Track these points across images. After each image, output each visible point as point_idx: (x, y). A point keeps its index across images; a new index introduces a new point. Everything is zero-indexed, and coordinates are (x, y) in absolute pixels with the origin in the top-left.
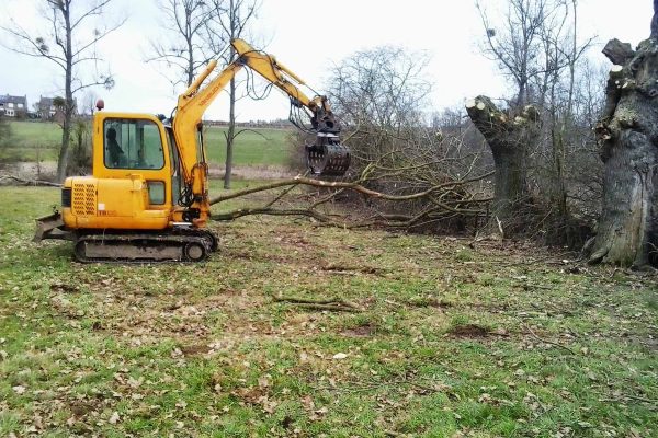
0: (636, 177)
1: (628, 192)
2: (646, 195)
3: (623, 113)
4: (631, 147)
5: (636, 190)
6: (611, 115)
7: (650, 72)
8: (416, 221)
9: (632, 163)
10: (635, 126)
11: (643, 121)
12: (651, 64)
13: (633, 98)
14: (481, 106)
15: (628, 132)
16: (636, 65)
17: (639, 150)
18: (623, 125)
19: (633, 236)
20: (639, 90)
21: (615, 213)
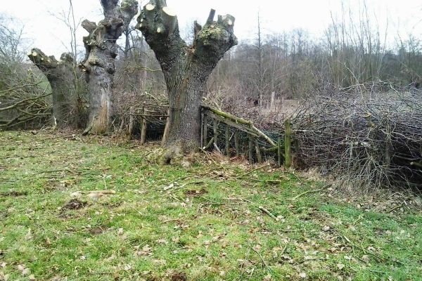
0: (102, 90)
1: (99, 97)
2: (108, 98)
3: (92, 58)
4: (97, 75)
5: (103, 97)
6: (87, 58)
7: (101, 37)
8: (10, 124)
9: (99, 83)
10: (97, 64)
11: (101, 61)
12: (101, 33)
13: (96, 50)
14: (35, 54)
15: (95, 67)
16: (95, 33)
17: (101, 76)
18: (91, 64)
19: (103, 119)
20: (97, 46)
21: (93, 108)
